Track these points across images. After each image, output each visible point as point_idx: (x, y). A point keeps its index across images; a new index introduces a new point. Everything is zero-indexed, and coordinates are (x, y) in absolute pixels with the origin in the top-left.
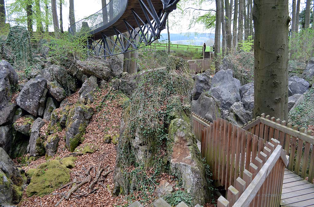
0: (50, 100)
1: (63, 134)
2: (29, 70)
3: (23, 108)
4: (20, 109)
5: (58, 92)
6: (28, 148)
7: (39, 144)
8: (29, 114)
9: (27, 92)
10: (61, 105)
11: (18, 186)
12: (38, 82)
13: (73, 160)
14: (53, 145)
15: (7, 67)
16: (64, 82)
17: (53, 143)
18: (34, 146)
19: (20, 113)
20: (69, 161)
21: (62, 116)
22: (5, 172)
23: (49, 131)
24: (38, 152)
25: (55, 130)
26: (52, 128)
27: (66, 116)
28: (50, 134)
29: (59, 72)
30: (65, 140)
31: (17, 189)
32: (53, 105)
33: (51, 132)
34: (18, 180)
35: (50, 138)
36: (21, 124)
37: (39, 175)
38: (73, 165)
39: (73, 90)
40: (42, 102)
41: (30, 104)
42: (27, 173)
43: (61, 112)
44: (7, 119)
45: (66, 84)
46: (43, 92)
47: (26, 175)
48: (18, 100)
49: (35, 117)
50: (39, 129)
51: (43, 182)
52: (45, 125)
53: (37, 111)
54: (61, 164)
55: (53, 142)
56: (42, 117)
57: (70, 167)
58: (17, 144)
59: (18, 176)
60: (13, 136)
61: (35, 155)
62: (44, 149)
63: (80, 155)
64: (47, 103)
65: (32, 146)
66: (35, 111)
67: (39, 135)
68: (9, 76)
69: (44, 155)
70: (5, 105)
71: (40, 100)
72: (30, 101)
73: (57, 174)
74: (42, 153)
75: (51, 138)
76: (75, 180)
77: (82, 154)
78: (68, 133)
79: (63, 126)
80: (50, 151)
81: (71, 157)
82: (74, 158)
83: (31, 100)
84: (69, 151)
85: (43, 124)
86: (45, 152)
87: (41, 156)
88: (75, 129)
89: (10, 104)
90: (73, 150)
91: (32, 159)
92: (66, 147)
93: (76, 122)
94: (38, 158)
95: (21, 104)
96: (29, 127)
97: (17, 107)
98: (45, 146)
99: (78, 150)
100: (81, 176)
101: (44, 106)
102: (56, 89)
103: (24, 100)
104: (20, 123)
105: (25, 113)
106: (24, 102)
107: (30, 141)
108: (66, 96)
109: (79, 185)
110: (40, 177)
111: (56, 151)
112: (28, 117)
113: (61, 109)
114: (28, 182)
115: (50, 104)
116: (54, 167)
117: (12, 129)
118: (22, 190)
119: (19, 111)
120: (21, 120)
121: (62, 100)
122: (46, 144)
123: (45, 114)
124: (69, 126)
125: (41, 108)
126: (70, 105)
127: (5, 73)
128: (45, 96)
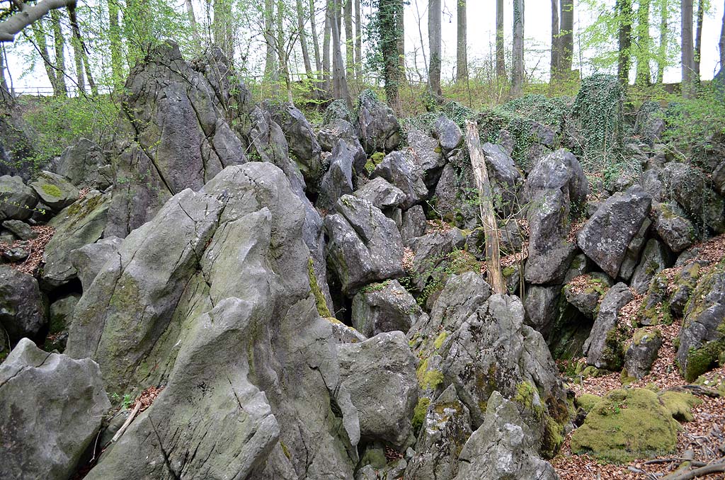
0: (652, 245)
1: (673, 332)
2: (613, 172)
3: (591, 255)
4: (582, 257)
5: (676, 229)
6: (586, 345)
7: (612, 344)
8: (599, 270)
9: (603, 222)
10: (679, 261)
11: (558, 422)
12: (633, 202)
13: (689, 403)
14: (646, 353)
15: (569, 164)
16: (693, 206)
17: (644, 349)
18: (600, 344)
19: (582, 266)
20: (679, 402)
21: (677, 289)
22: (537, 383)
23: (640, 317)
24: (607, 360)
25: (654, 319)
26: (649, 312)
27: (687, 289)
28: (640, 326)
29: (686, 181)
30: (677, 348)
31: (555, 427)
32: (658, 259)
33: (643, 322)
34: (560, 410)
35: (640, 334)
36: (579, 290)
37: (605, 414)
38: (688, 416)
39: (715, 228)
40: (634, 247)
41: (607, 249)
42: (580, 400)
43: (675, 278)
44: (554, 274)
45: (699, 211)
46: (638, 226)
47: (576, 405)
48: (582, 236)
49: (614, 280)
50: (618, 309)
51: (612, 432)
52: (633, 303)
53: (620, 266)
54: (662, 403)
55: (647, 345)
56: (628, 282)
57: (680, 417)
58: (563, 331)
59: (560, 401)
60: (559, 313)
61: (598, 365)
62: (621, 356)
63: (712, 396)
64: (645, 252)
65: (596, 343)
66: (615, 267)
67: (616, 322)
68: (570, 183)
69: (619, 370)
70: (554, 244)
71: (629, 242)
72: (607, 242)
73: (648, 426)
74: (615, 363)
75: (643, 335)
76: (688, 454)
77: (718, 396)
78: (688, 333)
79: (677, 313)
80: (633, 365)
81: (687, 394)
82: (695, 399)
83: (610, 240)
84: (682, 377)
85: (630, 298)
86: (623, 364)
87: (612, 370)
88: (708, 327)
89: (563, 242)
90: (693, 377)
91: (591, 372)
92: (676, 366)
93: (712, 309)
94: (604, 373)
95: (587, 247)
96: (595, 299)
97: (578, 251)
98: (626, 349)
99: (706, 381)
100: (707, 449)
101: (635, 257)
102: (671, 220)
103: (594, 238)
104: (580, 288)
105: (592, 268)
106: (595, 243)
107: (592, 331)
108: (695, 240)
109: (697, 470)
110: (607, 419)
111: (650, 369)
112: (596, 277)
113: (678, 270)
114: (579, 421)
115: (651, 255)
116: (643, 406)
117: (559, 297)
118: (564, 433)
119: (579, 262)
120: (581, 280)
121: (684, 249)
122: (628, 345)
123: (636, 277)
124: (693, 315)
125: (628, 261)
126: (703, 264)
127: (564, 177)
128: (642, 234)
